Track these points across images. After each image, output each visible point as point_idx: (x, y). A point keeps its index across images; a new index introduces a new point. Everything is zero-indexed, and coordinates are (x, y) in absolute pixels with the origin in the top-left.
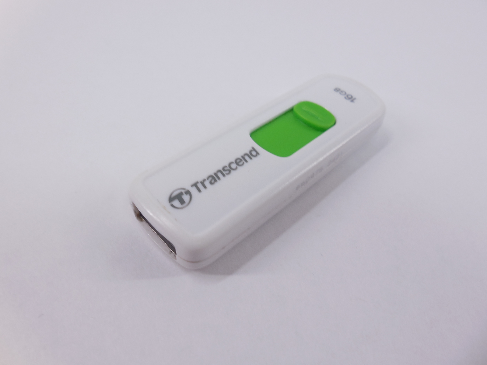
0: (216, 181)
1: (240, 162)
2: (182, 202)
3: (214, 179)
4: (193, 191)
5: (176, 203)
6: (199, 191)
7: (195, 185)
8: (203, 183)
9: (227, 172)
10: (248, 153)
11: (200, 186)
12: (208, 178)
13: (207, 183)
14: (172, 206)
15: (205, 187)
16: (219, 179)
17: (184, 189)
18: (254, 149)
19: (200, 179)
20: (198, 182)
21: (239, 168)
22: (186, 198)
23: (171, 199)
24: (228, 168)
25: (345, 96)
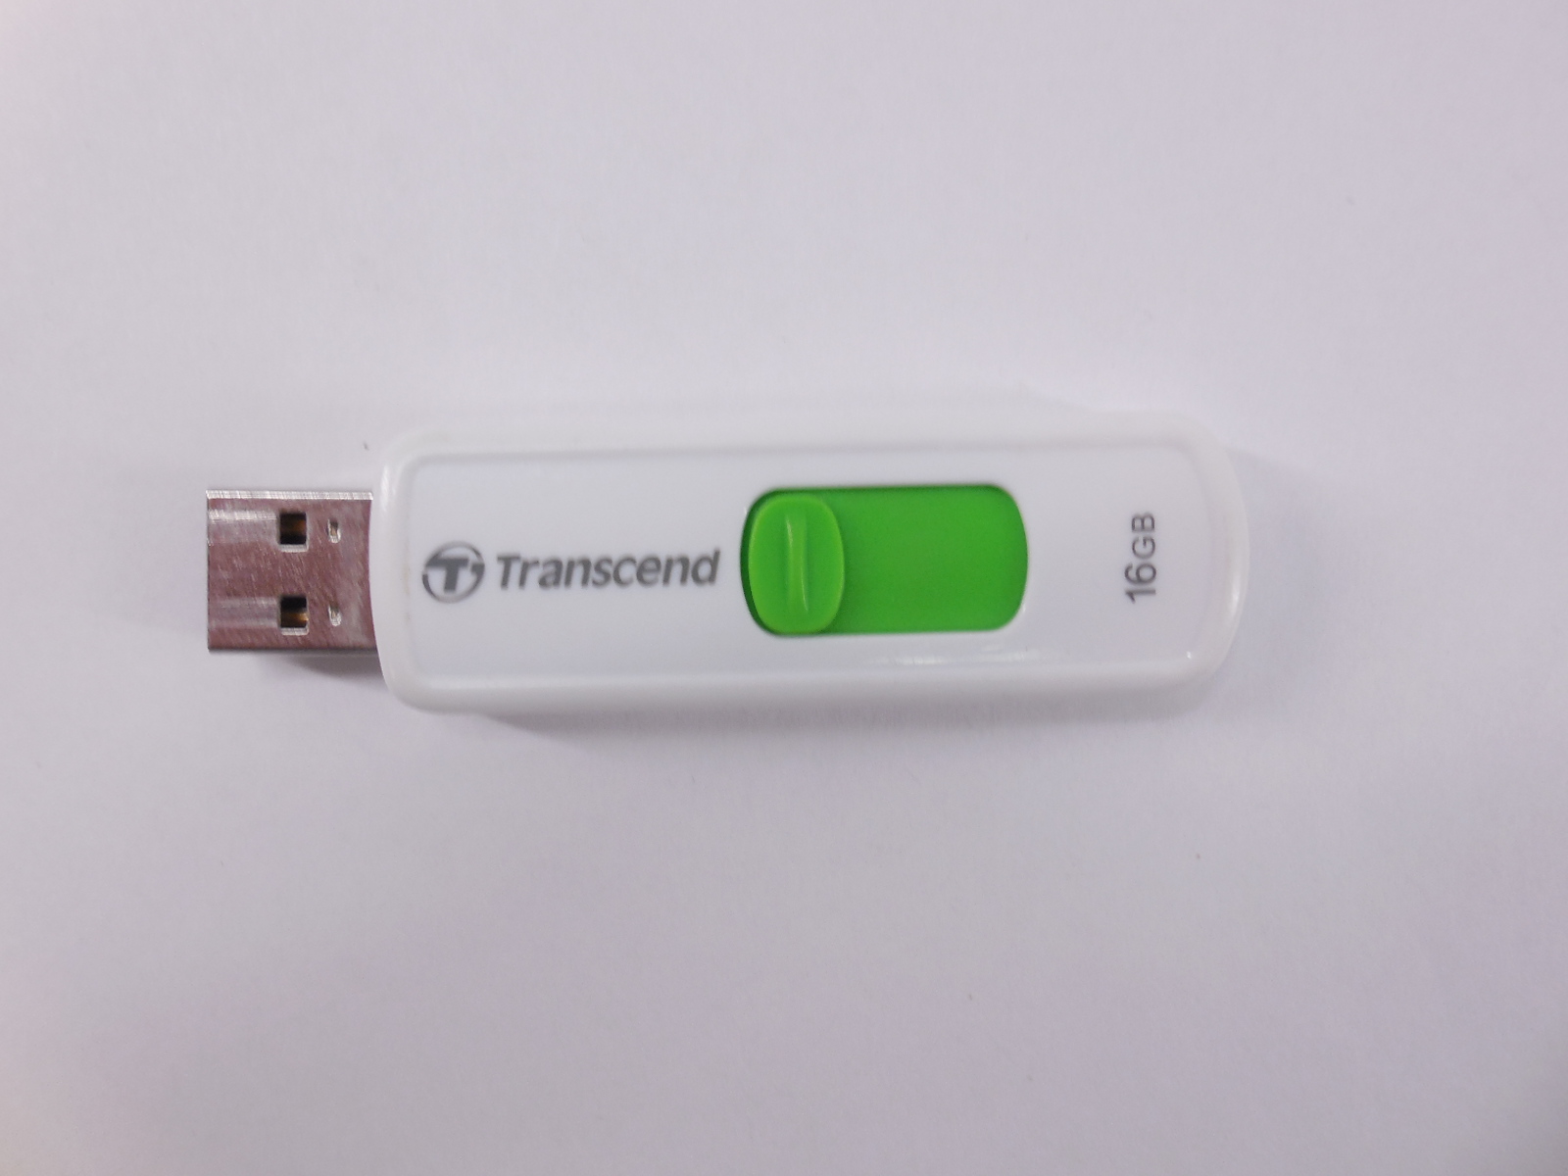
0: (556, 582)
1: (651, 571)
2: (450, 584)
3: (558, 573)
4: (493, 571)
5: (438, 578)
6: (505, 582)
7: (507, 561)
8: (526, 567)
9: (599, 578)
10: (692, 561)
11: (516, 570)
12: (546, 564)
13: (534, 575)
14: (425, 580)
15: (522, 582)
16: (568, 582)
17: (477, 553)
18: (714, 560)
19: (528, 554)
20: (517, 558)
21: (636, 586)
22: (465, 578)
23: (435, 561)
24: (610, 569)
25: (1136, 562)
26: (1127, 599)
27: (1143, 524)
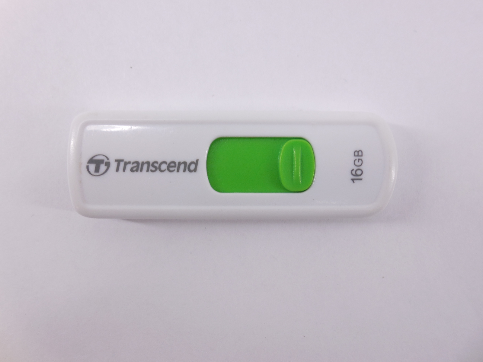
0: (137, 170)
1: (172, 167)
2: (97, 170)
3: (138, 167)
4: (114, 165)
5: (92, 167)
6: (117, 170)
7: (119, 161)
8: (126, 164)
9: (153, 169)
10: (188, 163)
11: (122, 164)
12: (133, 163)
13: (129, 167)
14: (88, 167)
15: (124, 170)
16: (141, 171)
17: (108, 159)
18: (196, 163)
19: (127, 160)
20: (122, 160)
21: (167, 171)
22: (103, 168)
23: (91, 161)
24: (157, 165)
25: (356, 168)
26: (352, 182)
27: (358, 154)
